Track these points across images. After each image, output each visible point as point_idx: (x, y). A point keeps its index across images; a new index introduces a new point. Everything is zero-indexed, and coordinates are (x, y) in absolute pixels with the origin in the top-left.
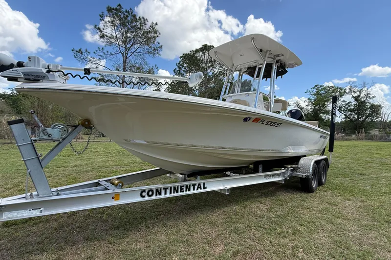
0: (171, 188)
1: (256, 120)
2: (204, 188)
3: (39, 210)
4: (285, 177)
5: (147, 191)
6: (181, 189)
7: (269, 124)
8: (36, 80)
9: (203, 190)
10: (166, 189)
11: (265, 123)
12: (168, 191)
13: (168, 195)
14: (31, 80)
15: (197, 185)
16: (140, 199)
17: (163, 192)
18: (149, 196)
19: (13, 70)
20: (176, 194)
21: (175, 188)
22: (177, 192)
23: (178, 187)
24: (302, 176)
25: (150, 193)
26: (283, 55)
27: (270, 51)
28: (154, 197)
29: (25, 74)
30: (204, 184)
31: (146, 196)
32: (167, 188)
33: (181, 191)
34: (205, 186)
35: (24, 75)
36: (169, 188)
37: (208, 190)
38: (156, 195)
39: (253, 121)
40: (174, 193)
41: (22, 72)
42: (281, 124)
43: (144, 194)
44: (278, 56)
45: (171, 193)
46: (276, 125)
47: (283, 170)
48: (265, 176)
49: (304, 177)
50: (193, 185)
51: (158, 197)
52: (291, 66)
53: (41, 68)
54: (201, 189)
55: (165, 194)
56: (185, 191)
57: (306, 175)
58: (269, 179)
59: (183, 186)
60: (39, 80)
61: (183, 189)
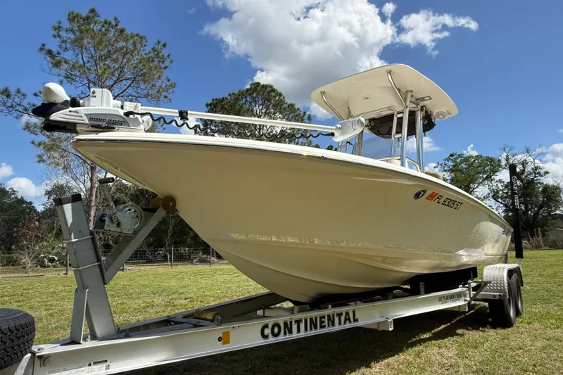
0: (306, 320)
1: (432, 197)
2: (355, 320)
3: (105, 364)
4: (466, 301)
5: (270, 326)
6: (322, 322)
7: (446, 203)
8: (109, 128)
9: (353, 324)
10: (298, 322)
11: (442, 201)
12: (302, 326)
13: (303, 334)
14: (102, 128)
15: (344, 314)
16: (260, 342)
17: (295, 327)
18: (275, 335)
19: (70, 111)
20: (314, 332)
21: (311, 319)
22: (316, 328)
23: (316, 318)
24: (494, 296)
25: (276, 330)
26: (431, 99)
27: (412, 91)
28: (281, 338)
29: (91, 117)
30: (354, 312)
31: (270, 336)
32: (301, 321)
33: (322, 327)
34: (356, 317)
35: (90, 119)
36: (303, 321)
37: (360, 323)
38: (285, 334)
39: (427, 198)
40: (311, 329)
41: (86, 115)
42: (462, 204)
43: (267, 331)
44: (423, 99)
45: (306, 330)
46: (455, 206)
48: (441, 299)
49: (497, 298)
50: (338, 315)
51: (288, 337)
52: (441, 116)
53: (111, 108)
54: (350, 322)
55: (299, 331)
56: (327, 326)
57: (500, 295)
58: (446, 303)
59: (324, 317)
60: (114, 128)
61: (324, 322)
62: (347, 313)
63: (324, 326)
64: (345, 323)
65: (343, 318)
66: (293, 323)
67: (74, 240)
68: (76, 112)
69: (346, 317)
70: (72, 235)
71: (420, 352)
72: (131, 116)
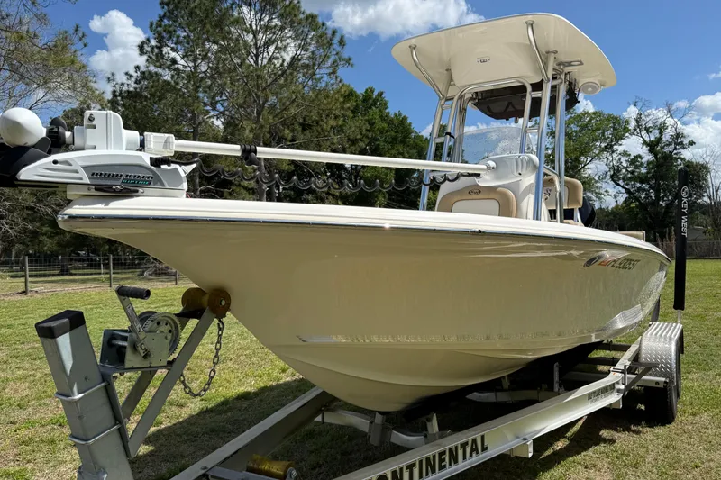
7: (622, 265)
8: (127, 193)
9: (482, 457)
11: (618, 263)
24: (657, 383)
26: (581, 63)
27: (556, 52)
29: (94, 172)
32: (414, 465)
35: (93, 176)
39: (599, 264)
41: (84, 168)
44: (570, 64)
46: (630, 266)
49: (661, 386)
52: (590, 89)
53: (124, 152)
57: (665, 382)
60: (137, 191)
61: (444, 460)
62: (474, 441)
63: (444, 467)
64: (471, 456)
65: (468, 449)
66: (405, 468)
67: (78, 397)
68: (66, 162)
70: (75, 389)
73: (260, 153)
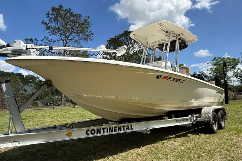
0: (107, 128)
1: (165, 78)
2: (132, 129)
3: (18, 142)
4: (192, 122)
5: (90, 130)
6: (115, 129)
7: (175, 80)
8: (19, 55)
9: (131, 131)
10: (104, 129)
11: (172, 79)
12: (106, 131)
13: (106, 133)
14: (16, 55)
15: (126, 126)
16: (85, 136)
17: (102, 131)
18: (92, 134)
19: (5, 49)
20: (111, 133)
21: (110, 128)
22: (112, 131)
23: (112, 128)
24: (205, 120)
25: (93, 132)
26: (183, 34)
27: (173, 32)
28: (95, 135)
29: (12, 51)
30: (131, 126)
31: (90, 134)
32: (105, 129)
33: (115, 131)
34: (132, 128)
36: (106, 129)
37: (134, 130)
38: (97, 133)
39: (163, 78)
40: (110, 132)
41: (10, 50)
42: (184, 80)
43: (89, 132)
44: (179, 35)
45: (107, 132)
46: (180, 81)
47: (190, 116)
48: (176, 121)
49: (206, 121)
50: (123, 127)
51: (99, 135)
52: (190, 42)
53: (22, 47)
54: (129, 129)
55: (104, 132)
56: (117, 131)
57: (207, 120)
58: (179, 123)
59: (116, 127)
60: (21, 55)
61: (116, 129)
62: (128, 126)
63: (116, 131)
64: (126, 130)
65: (125, 128)
66: (101, 129)
67: (6, 97)
68: (7, 49)
69: (127, 127)
70: (6, 95)
71: (164, 143)
72: (28, 50)
73: (54, 48)
